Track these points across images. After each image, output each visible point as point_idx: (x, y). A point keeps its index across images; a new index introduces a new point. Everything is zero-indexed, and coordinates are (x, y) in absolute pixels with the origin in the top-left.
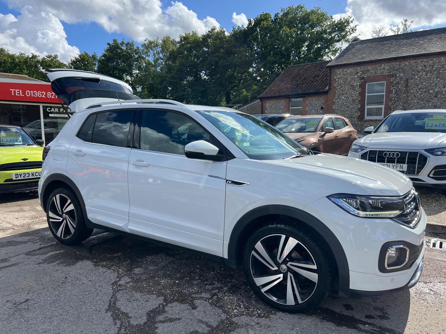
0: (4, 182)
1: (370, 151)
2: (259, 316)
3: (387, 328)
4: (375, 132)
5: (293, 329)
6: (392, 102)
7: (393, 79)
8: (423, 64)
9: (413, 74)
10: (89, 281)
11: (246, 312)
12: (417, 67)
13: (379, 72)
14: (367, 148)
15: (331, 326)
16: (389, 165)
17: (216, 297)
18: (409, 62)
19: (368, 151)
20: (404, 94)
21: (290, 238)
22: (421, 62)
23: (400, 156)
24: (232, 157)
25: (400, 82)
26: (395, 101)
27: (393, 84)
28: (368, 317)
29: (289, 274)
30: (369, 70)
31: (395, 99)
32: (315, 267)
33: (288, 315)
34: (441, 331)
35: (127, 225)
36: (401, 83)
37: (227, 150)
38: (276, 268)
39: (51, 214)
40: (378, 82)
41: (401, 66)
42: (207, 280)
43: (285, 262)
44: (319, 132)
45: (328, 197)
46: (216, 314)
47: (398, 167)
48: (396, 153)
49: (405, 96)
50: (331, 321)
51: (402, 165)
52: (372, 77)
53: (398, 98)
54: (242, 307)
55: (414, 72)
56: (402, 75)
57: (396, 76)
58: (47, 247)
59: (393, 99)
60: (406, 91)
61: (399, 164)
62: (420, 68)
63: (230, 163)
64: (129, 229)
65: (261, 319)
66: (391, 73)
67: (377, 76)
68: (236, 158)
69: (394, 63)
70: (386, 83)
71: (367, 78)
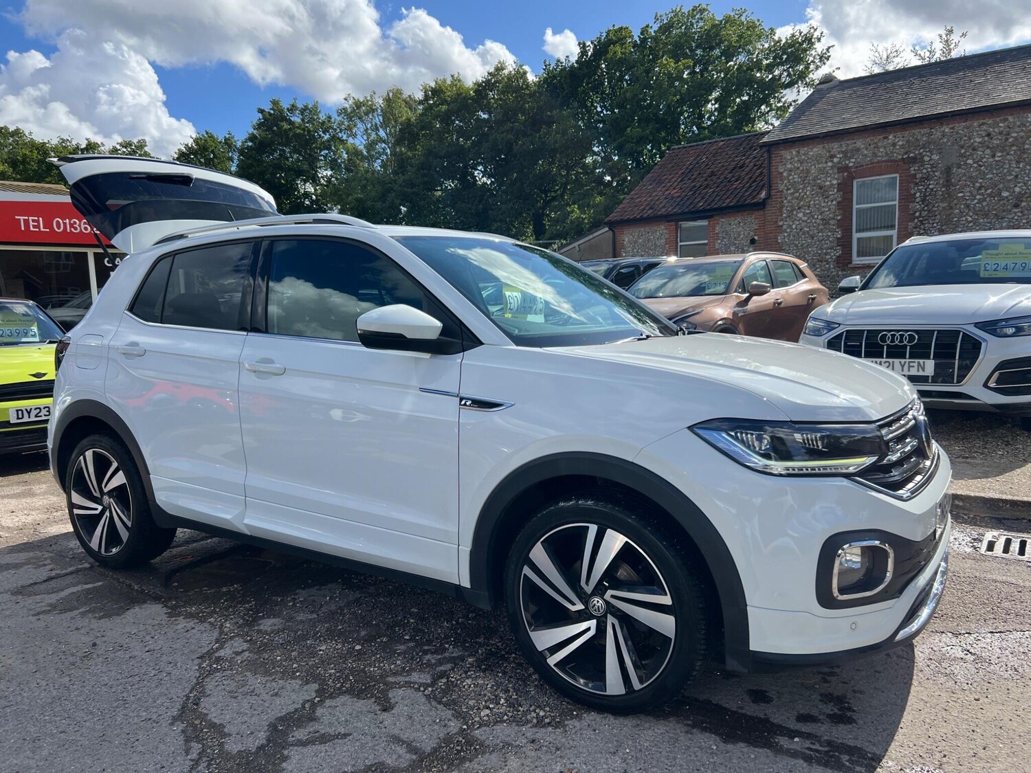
1: (847, 331)
2: (540, 723)
3: (847, 745)
4: (864, 287)
5: (614, 753)
6: (916, 221)
7: (917, 168)
8: (985, 130)
9: (962, 156)
10: (148, 651)
11: (510, 714)
12: (970, 138)
13: (882, 152)
14: (840, 324)
15: (710, 741)
16: (893, 362)
17: (444, 680)
18: (952, 126)
19: (843, 333)
20: (942, 201)
21: (608, 530)
22: (980, 126)
23: (919, 340)
24: (474, 343)
25: (931, 173)
26: (921, 219)
27: (916, 179)
28: (803, 718)
29: (611, 620)
30: (858, 150)
31: (920, 214)
32: (667, 600)
33: (611, 719)
34: (978, 749)
35: (242, 515)
36: (936, 176)
37: (463, 328)
38: (580, 607)
39: (76, 498)
40: (879, 175)
41: (932, 137)
42: (429, 642)
43: (599, 590)
44: (736, 294)
45: (690, 428)
46: (438, 721)
47: (913, 366)
48: (908, 335)
49: (944, 208)
50: (711, 732)
51: (921, 361)
52: (866, 165)
53: (929, 211)
54: (501, 703)
55: (963, 151)
56: (935, 157)
57: (922, 161)
58: (66, 574)
59: (917, 214)
60: (946, 196)
61: (917, 361)
62: (978, 140)
63: (471, 358)
64: (247, 526)
65: (543, 730)
66: (911, 155)
67: (878, 162)
68: (483, 344)
69: (916, 131)
70: (900, 177)
71: (855, 168)
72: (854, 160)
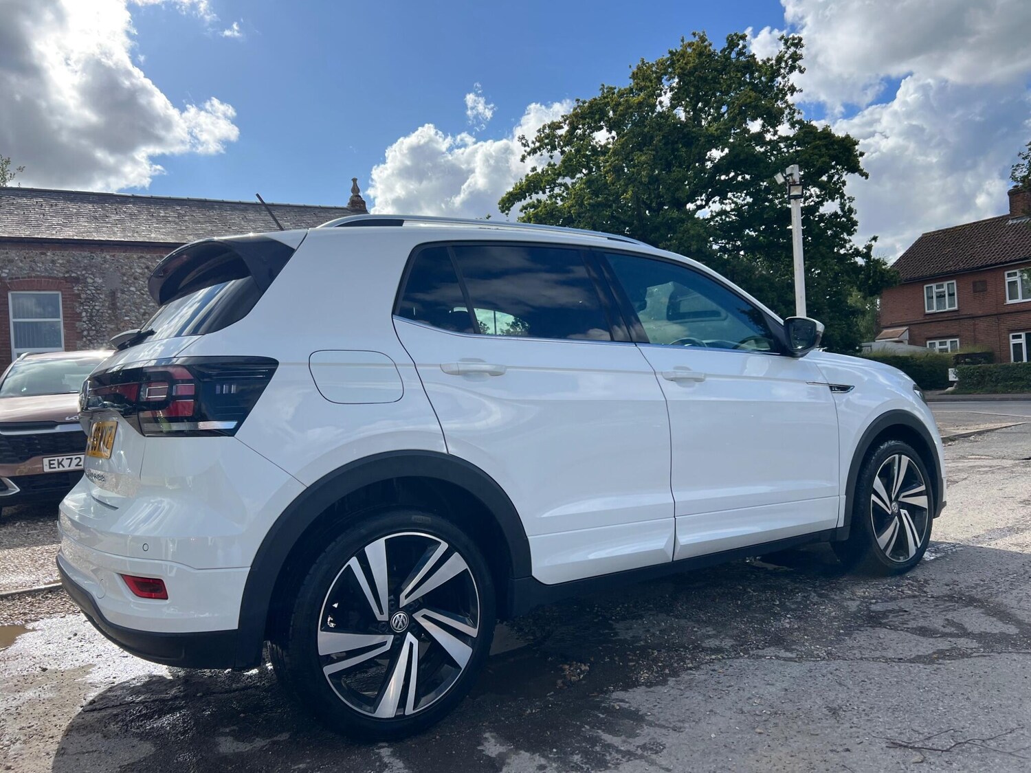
6: (84, 339)
7: (80, 288)
8: (144, 263)
9: (125, 283)
12: (131, 268)
13: (40, 267)
18: (113, 254)
20: (109, 322)
22: (139, 258)
25: (96, 295)
26: (89, 338)
27: (81, 298)
30: (11, 261)
31: (89, 333)
36: (101, 298)
40: (39, 290)
41: (94, 261)
49: (111, 329)
52: (22, 278)
53: (97, 331)
55: (125, 278)
56: (99, 281)
57: (86, 282)
59: (85, 333)
60: (113, 318)
62: (139, 271)
66: (73, 275)
67: (37, 277)
69: (76, 253)
70: (62, 295)
71: (9, 279)
72: (7, 271)
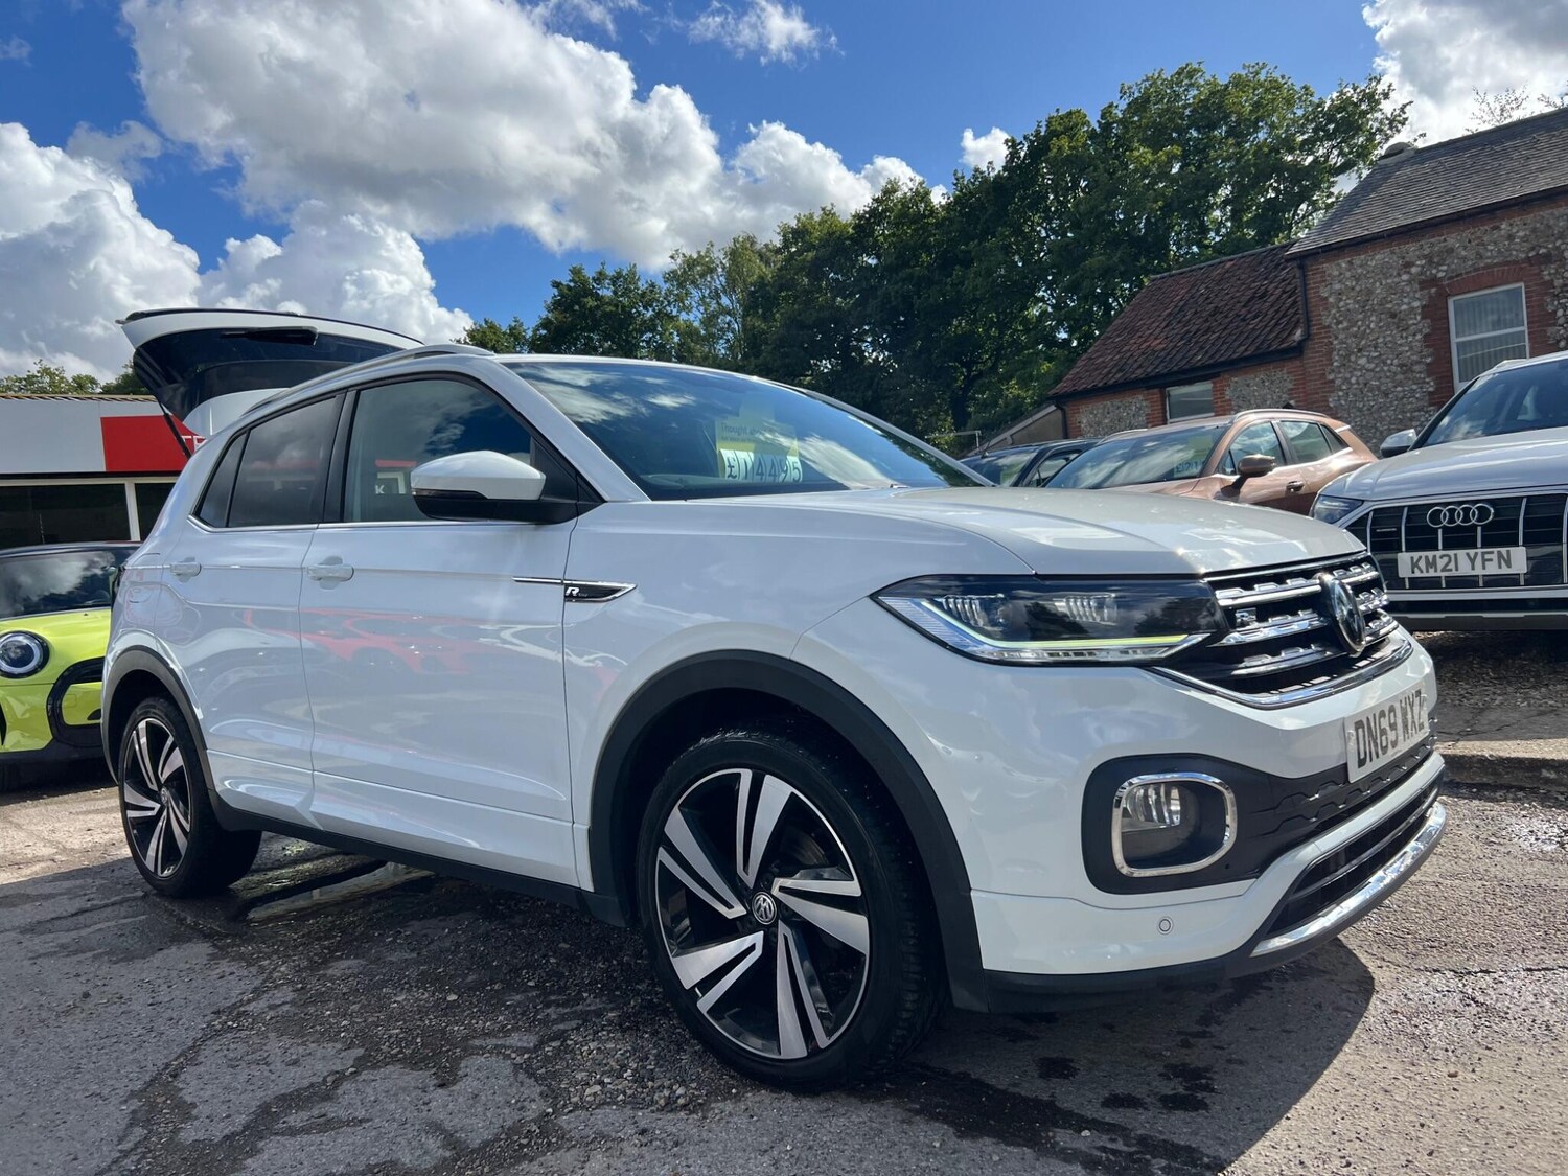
0: (90, 718)
1: (1375, 510)
2: (671, 1105)
3: (1172, 1144)
4: (1420, 444)
7: (1553, 271)
11: (629, 1092)
13: (1491, 251)
14: (1363, 501)
15: (935, 1134)
16: (1456, 555)
19: (1368, 514)
21: (766, 776)
23: (1495, 515)
24: (593, 500)
27: (1555, 288)
29: (783, 929)
30: (1451, 251)
32: (852, 888)
35: (308, 801)
37: (579, 480)
38: (739, 910)
39: (132, 797)
40: (1491, 287)
42: (561, 990)
43: (764, 880)
44: (1218, 475)
45: (874, 597)
46: (513, 1101)
47: (1491, 560)
48: (1478, 508)
50: (945, 1120)
51: (1504, 550)
52: (1467, 273)
54: (625, 1075)
57: (1562, 259)
58: (106, 906)
59: (1563, 344)
61: (1495, 550)
63: (589, 523)
64: (317, 816)
65: (670, 1116)
66: (1542, 251)
67: (1487, 267)
68: (604, 501)
69: (1546, 213)
70: (1526, 287)
71: (1449, 279)
72: (1445, 268)
